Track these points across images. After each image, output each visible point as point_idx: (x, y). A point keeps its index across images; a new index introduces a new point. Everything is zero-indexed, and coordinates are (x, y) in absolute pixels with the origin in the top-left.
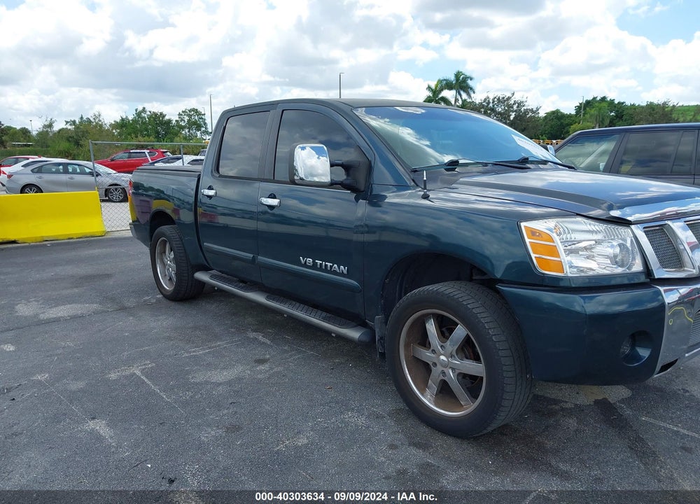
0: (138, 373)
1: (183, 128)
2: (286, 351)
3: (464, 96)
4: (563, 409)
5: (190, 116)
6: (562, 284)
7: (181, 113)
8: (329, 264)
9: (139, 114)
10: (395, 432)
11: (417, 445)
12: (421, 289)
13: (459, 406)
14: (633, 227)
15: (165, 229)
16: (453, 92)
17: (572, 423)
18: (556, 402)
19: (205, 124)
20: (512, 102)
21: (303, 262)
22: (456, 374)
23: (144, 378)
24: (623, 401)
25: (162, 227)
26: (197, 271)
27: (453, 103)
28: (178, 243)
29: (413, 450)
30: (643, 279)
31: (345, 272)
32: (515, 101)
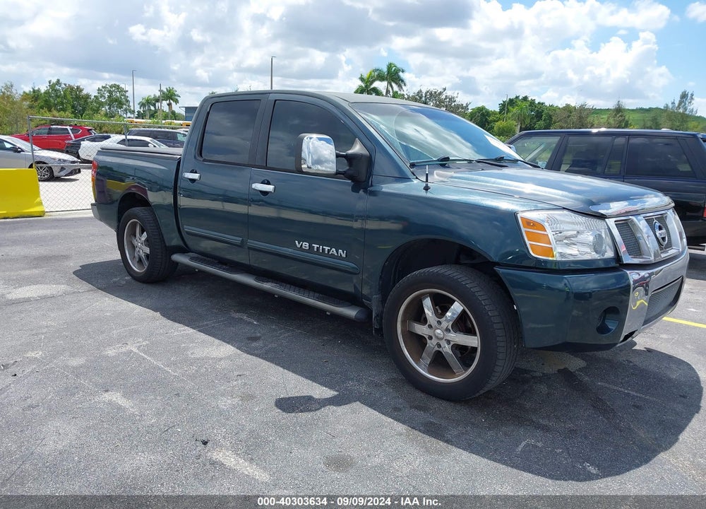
0: (135, 350)
1: (102, 104)
2: (274, 330)
3: (396, 88)
4: (533, 377)
5: (110, 92)
6: (549, 266)
7: (101, 88)
8: (327, 248)
9: (52, 86)
10: (395, 398)
11: (418, 408)
12: (422, 271)
13: (453, 374)
14: (606, 220)
15: (137, 210)
16: (385, 83)
17: (543, 389)
18: (526, 371)
19: (128, 101)
20: (443, 97)
21: (299, 246)
22: (450, 346)
23: (143, 355)
24: (581, 370)
25: (134, 209)
26: (174, 253)
27: (384, 94)
28: (152, 225)
29: (416, 413)
30: (613, 264)
31: (344, 256)
32: (446, 96)
